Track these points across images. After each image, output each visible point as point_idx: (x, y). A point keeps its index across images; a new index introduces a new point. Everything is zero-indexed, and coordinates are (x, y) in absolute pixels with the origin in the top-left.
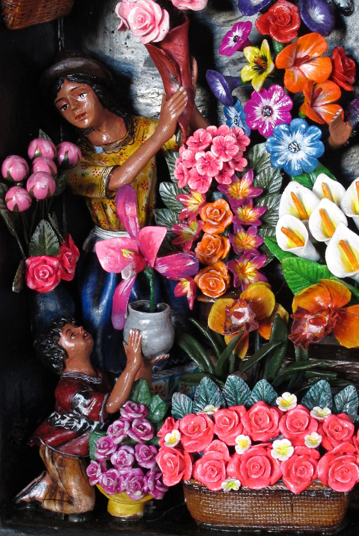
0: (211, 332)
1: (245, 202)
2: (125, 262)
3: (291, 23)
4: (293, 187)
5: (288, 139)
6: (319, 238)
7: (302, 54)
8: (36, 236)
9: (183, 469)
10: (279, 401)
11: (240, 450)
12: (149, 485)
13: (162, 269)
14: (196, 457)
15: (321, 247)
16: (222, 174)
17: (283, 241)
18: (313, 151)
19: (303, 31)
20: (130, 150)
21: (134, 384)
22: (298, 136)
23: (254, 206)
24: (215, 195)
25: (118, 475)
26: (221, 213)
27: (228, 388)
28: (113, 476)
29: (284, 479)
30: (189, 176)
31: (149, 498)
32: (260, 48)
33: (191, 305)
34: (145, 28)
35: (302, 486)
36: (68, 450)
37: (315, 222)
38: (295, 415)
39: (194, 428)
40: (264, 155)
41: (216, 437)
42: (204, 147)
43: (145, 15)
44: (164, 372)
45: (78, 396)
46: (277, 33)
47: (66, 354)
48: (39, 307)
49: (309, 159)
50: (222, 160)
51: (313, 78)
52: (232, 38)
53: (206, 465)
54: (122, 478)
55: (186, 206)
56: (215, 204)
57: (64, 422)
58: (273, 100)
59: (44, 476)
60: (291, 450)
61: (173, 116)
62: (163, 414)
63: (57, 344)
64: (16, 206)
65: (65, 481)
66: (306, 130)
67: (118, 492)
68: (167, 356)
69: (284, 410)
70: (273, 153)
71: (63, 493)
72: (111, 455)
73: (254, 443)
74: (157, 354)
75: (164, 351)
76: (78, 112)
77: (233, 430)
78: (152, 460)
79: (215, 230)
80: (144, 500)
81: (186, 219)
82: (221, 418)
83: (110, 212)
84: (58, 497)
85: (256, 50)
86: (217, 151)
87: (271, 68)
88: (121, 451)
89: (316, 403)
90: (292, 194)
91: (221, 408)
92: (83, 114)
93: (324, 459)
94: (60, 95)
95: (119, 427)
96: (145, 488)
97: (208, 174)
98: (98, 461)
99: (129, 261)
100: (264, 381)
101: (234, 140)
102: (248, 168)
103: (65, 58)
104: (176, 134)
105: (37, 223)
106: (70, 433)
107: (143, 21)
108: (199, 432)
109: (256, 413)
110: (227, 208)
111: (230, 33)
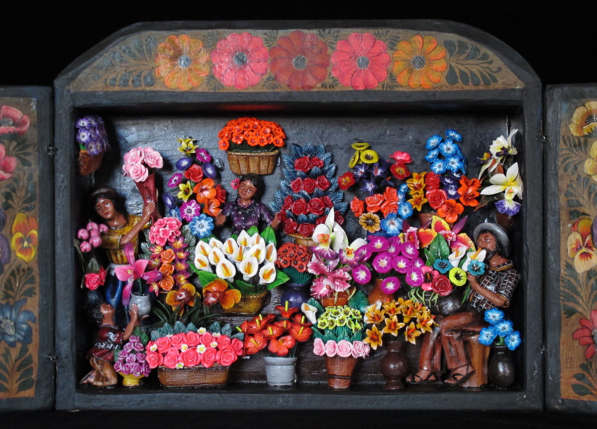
0: (167, 305)
1: (180, 250)
2: (129, 276)
3: (199, 174)
4: (201, 243)
5: (199, 223)
6: (213, 263)
7: (204, 187)
8: (90, 264)
9: (159, 360)
10: (198, 331)
11: (183, 351)
12: (143, 370)
13: (146, 278)
14: (164, 355)
15: (214, 268)
16: (170, 237)
17: (197, 265)
18: (209, 228)
19: (204, 177)
20: (128, 229)
21: (135, 328)
22: (203, 221)
23: (184, 252)
24: (167, 247)
25: (129, 366)
26: (170, 255)
27: (176, 327)
28: (127, 366)
29: (202, 362)
30: (157, 239)
31: (142, 376)
32: (186, 184)
33: (157, 294)
34: (138, 175)
35: (210, 365)
36: (106, 358)
37: (211, 257)
38: (206, 335)
39: (163, 343)
40: (188, 230)
41: (172, 346)
42: (164, 226)
43: (137, 170)
44: (145, 326)
45: (110, 333)
46: (193, 178)
47: (103, 316)
48: (88, 297)
49: (207, 231)
50: (171, 231)
51: (209, 197)
52: (173, 180)
53: (169, 357)
54: (131, 367)
55: (153, 253)
56: (167, 251)
57: (103, 346)
58: (192, 206)
59: (93, 371)
60: (205, 349)
61: (149, 213)
62: (147, 341)
63: (99, 311)
64: (86, 250)
65: (104, 372)
66: (206, 219)
67: (129, 374)
68: (148, 316)
69: (201, 334)
70: (192, 229)
71: (103, 377)
72: (126, 357)
73: (189, 347)
74: (144, 315)
75: (147, 314)
76: (106, 212)
77: (180, 342)
78: (144, 359)
79: (168, 262)
80: (141, 377)
81: (154, 258)
82: (174, 338)
83: (119, 256)
84: (101, 379)
85: (185, 185)
86: (169, 227)
87: (191, 192)
88: (130, 356)
89: (214, 331)
90: (201, 245)
91: (174, 335)
92: (108, 213)
93: (219, 352)
94: (97, 204)
95: (129, 345)
96: (141, 371)
97: (165, 237)
98: (120, 361)
99: (130, 275)
100: (191, 323)
101: (176, 223)
102: (181, 236)
103: (100, 188)
104: (149, 222)
105: (90, 259)
106: (106, 350)
107: (136, 172)
108: (165, 344)
109: (190, 335)
110: (173, 252)
111: (172, 178)
